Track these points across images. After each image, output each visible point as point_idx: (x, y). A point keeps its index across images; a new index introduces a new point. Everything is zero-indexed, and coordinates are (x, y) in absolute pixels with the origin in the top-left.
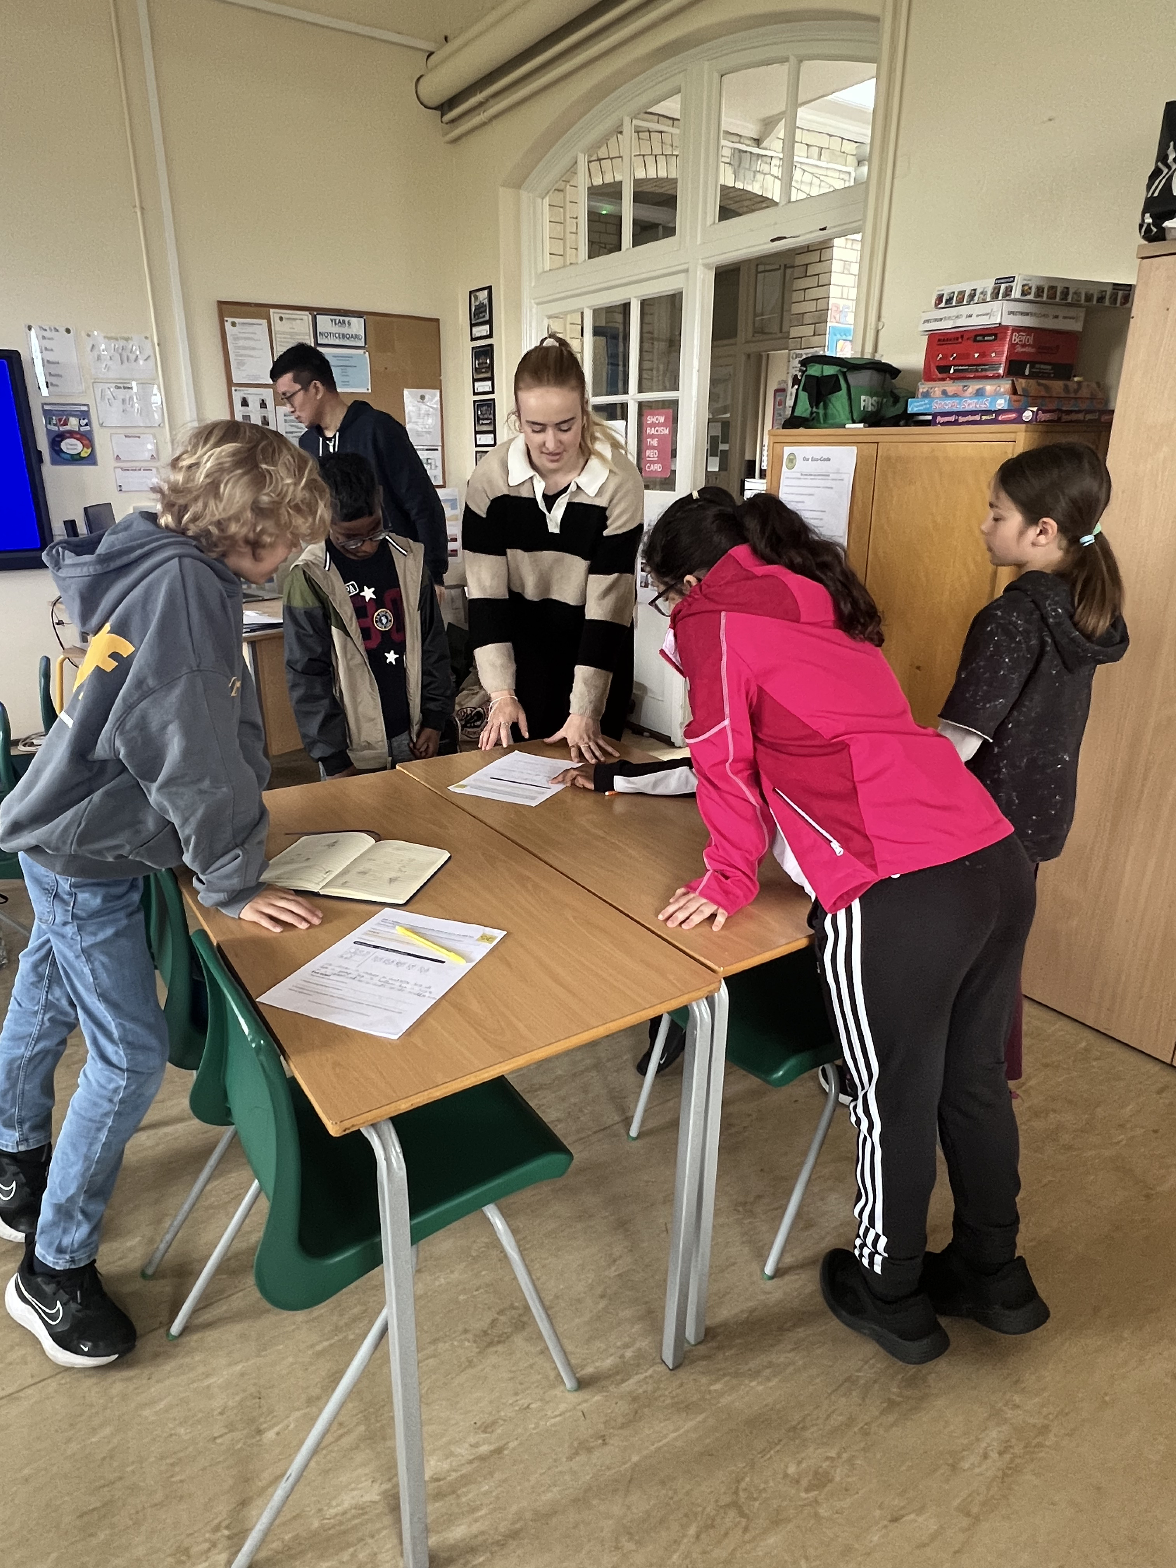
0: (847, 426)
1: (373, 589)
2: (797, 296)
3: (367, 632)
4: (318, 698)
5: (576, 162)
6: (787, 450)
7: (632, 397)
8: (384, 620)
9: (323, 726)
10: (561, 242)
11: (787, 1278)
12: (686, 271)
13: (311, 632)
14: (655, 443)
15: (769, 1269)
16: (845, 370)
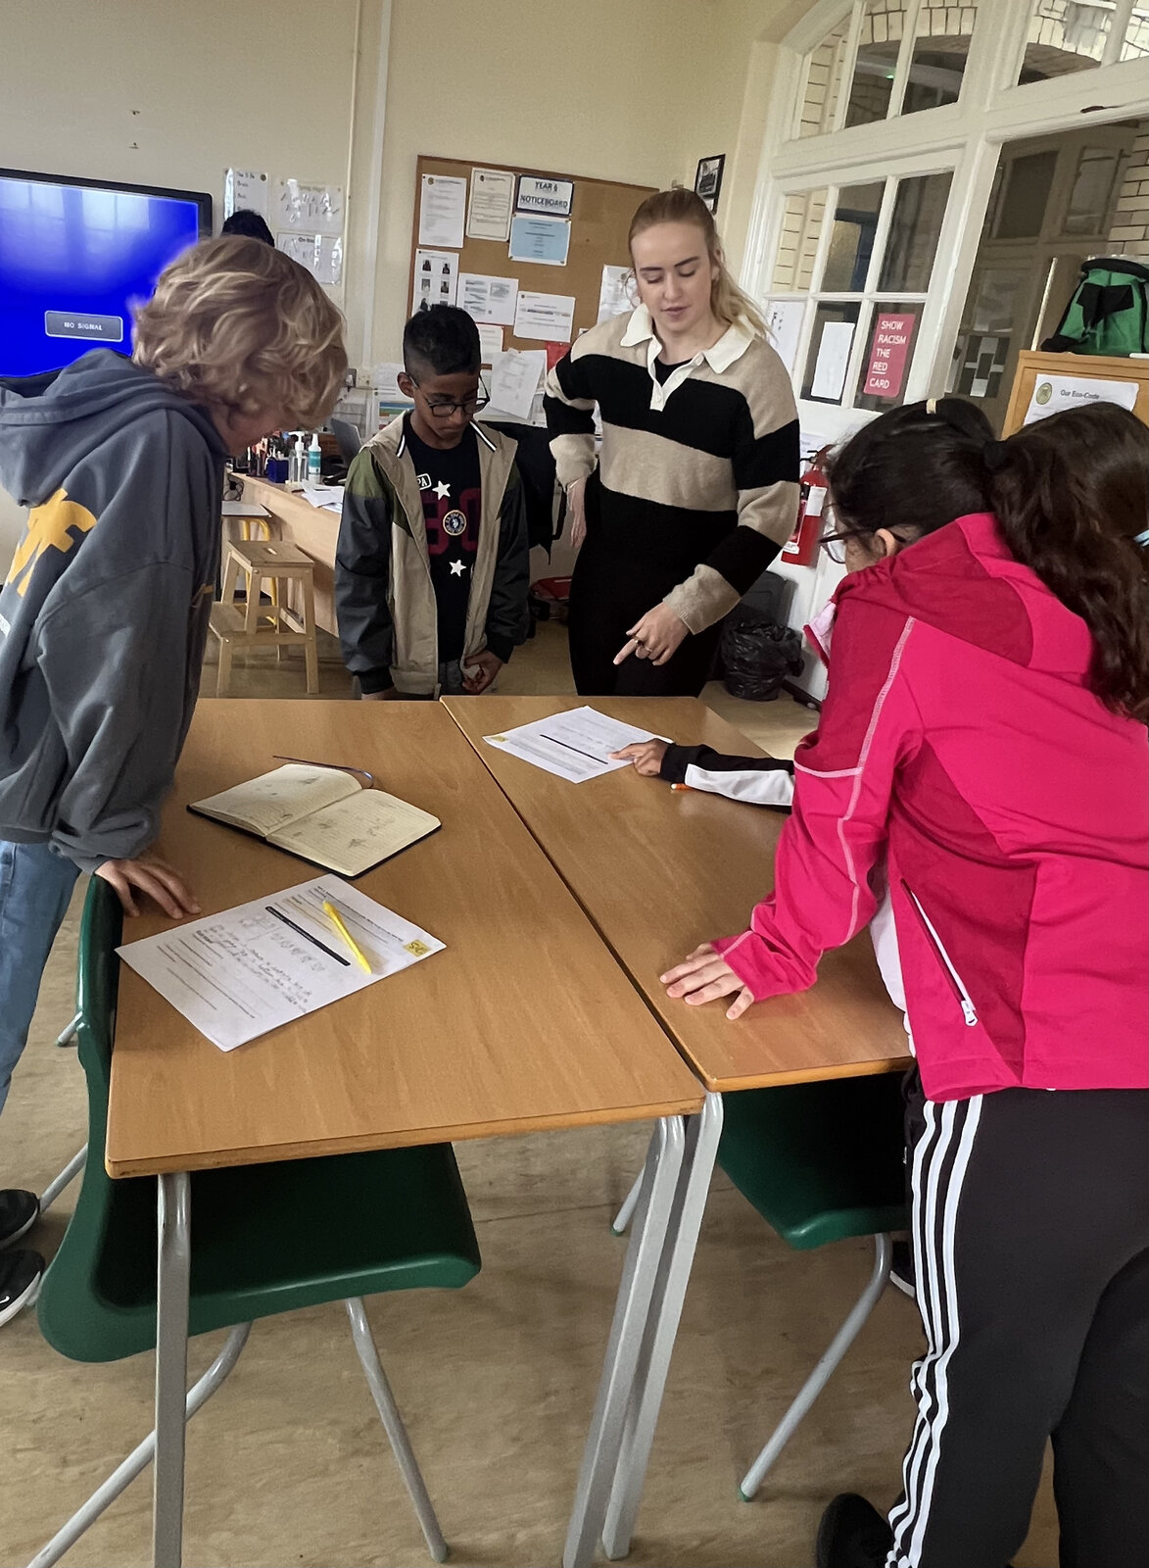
0: (1131, 355)
1: (448, 485)
2: (1128, 189)
3: (433, 535)
4: (364, 603)
5: (851, 12)
6: (1042, 379)
7: (869, 296)
8: (456, 524)
9: (363, 638)
10: (820, 107)
11: (772, 1508)
12: (962, 146)
13: (369, 526)
14: (886, 353)
15: (748, 1486)
16: (1143, 281)
